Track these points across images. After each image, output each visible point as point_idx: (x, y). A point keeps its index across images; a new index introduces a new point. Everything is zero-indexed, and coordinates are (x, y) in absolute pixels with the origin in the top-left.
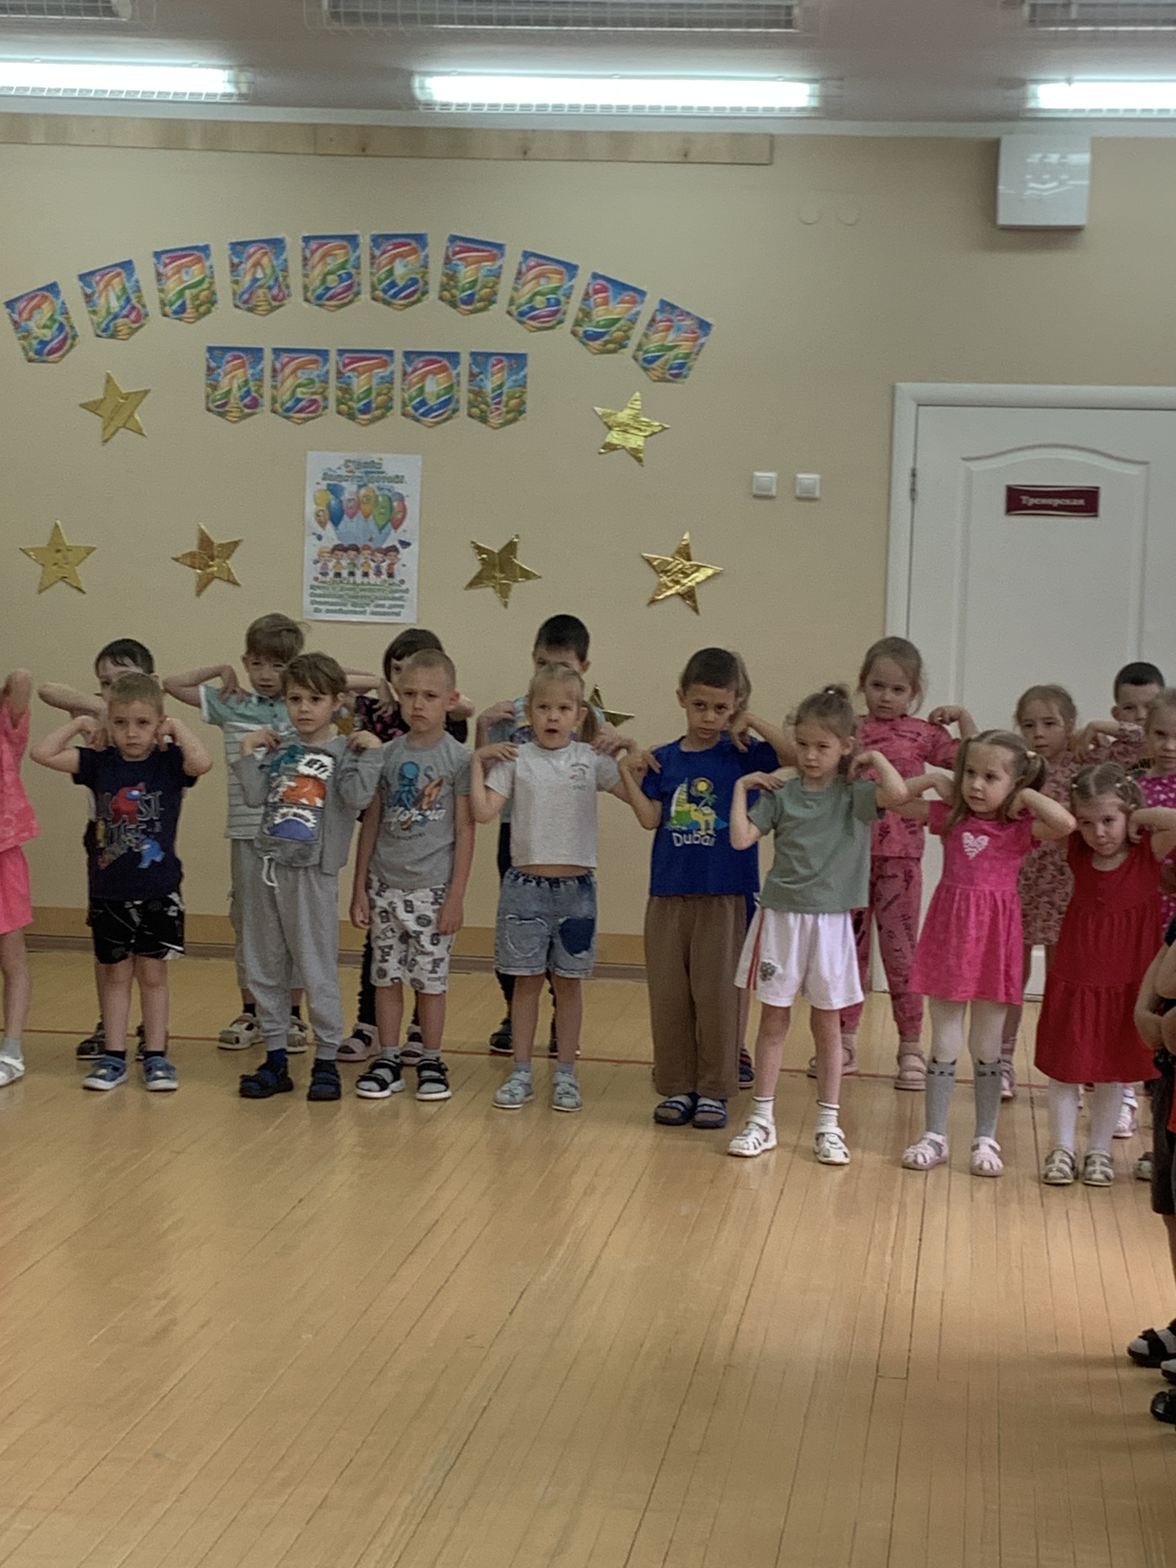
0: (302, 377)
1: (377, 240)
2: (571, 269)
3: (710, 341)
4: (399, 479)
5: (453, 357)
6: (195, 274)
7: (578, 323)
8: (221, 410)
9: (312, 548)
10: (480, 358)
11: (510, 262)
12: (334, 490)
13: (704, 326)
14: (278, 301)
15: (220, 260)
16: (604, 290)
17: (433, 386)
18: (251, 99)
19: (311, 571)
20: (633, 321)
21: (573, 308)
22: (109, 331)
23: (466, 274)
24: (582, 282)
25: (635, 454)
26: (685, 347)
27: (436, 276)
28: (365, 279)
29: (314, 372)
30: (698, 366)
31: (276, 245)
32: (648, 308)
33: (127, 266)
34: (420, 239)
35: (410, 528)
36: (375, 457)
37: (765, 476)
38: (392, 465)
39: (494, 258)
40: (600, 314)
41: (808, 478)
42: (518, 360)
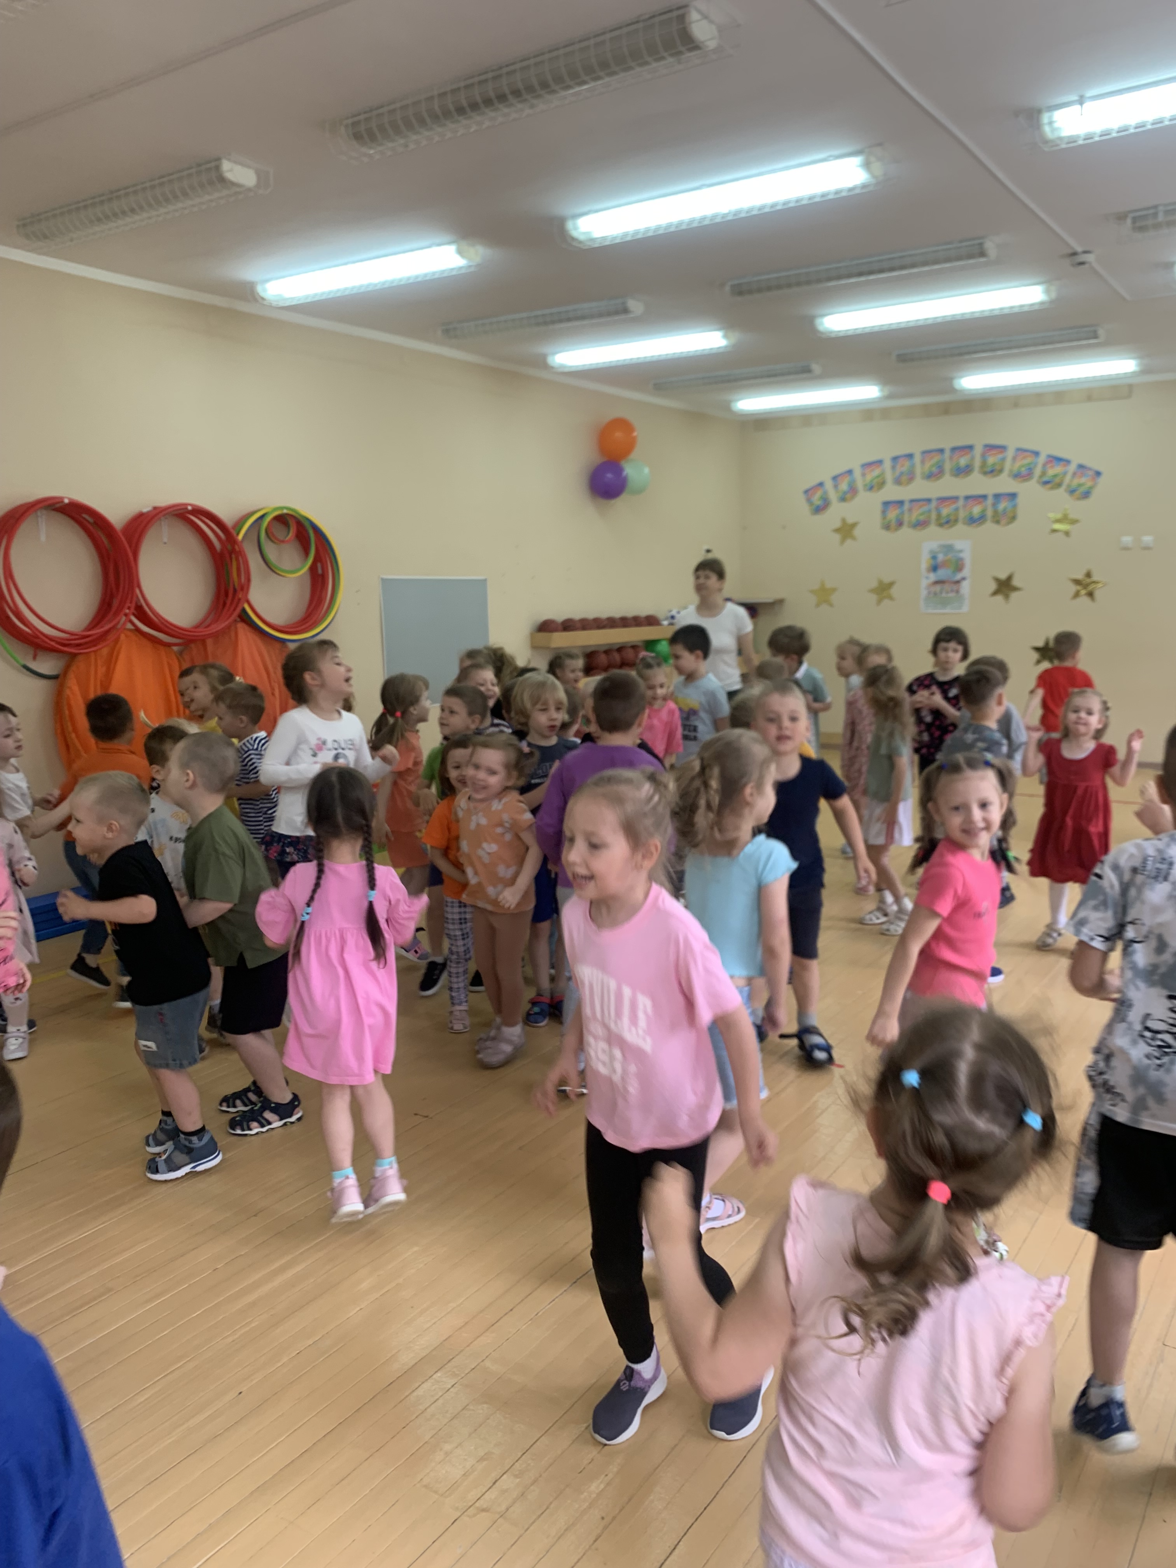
0: (921, 511)
1: (954, 449)
2: (1036, 454)
3: (1101, 480)
4: (961, 551)
5: (984, 497)
6: (877, 472)
7: (1041, 477)
8: (887, 527)
9: (924, 583)
10: (997, 496)
11: (1010, 453)
12: (934, 558)
13: (1098, 474)
14: (911, 478)
15: (888, 464)
16: (1051, 461)
17: (976, 510)
19: (924, 593)
20: (1065, 474)
21: (1038, 471)
22: (843, 499)
23: (991, 460)
24: (1042, 459)
25: (1067, 534)
26: (1089, 484)
27: (977, 463)
28: (948, 466)
29: (925, 508)
30: (1095, 493)
31: (910, 456)
32: (1072, 468)
33: (850, 472)
34: (970, 448)
35: (966, 572)
36: (949, 542)
37: (1127, 540)
38: (959, 545)
39: (1001, 452)
40: (1051, 472)
41: (1148, 539)
42: (1013, 496)
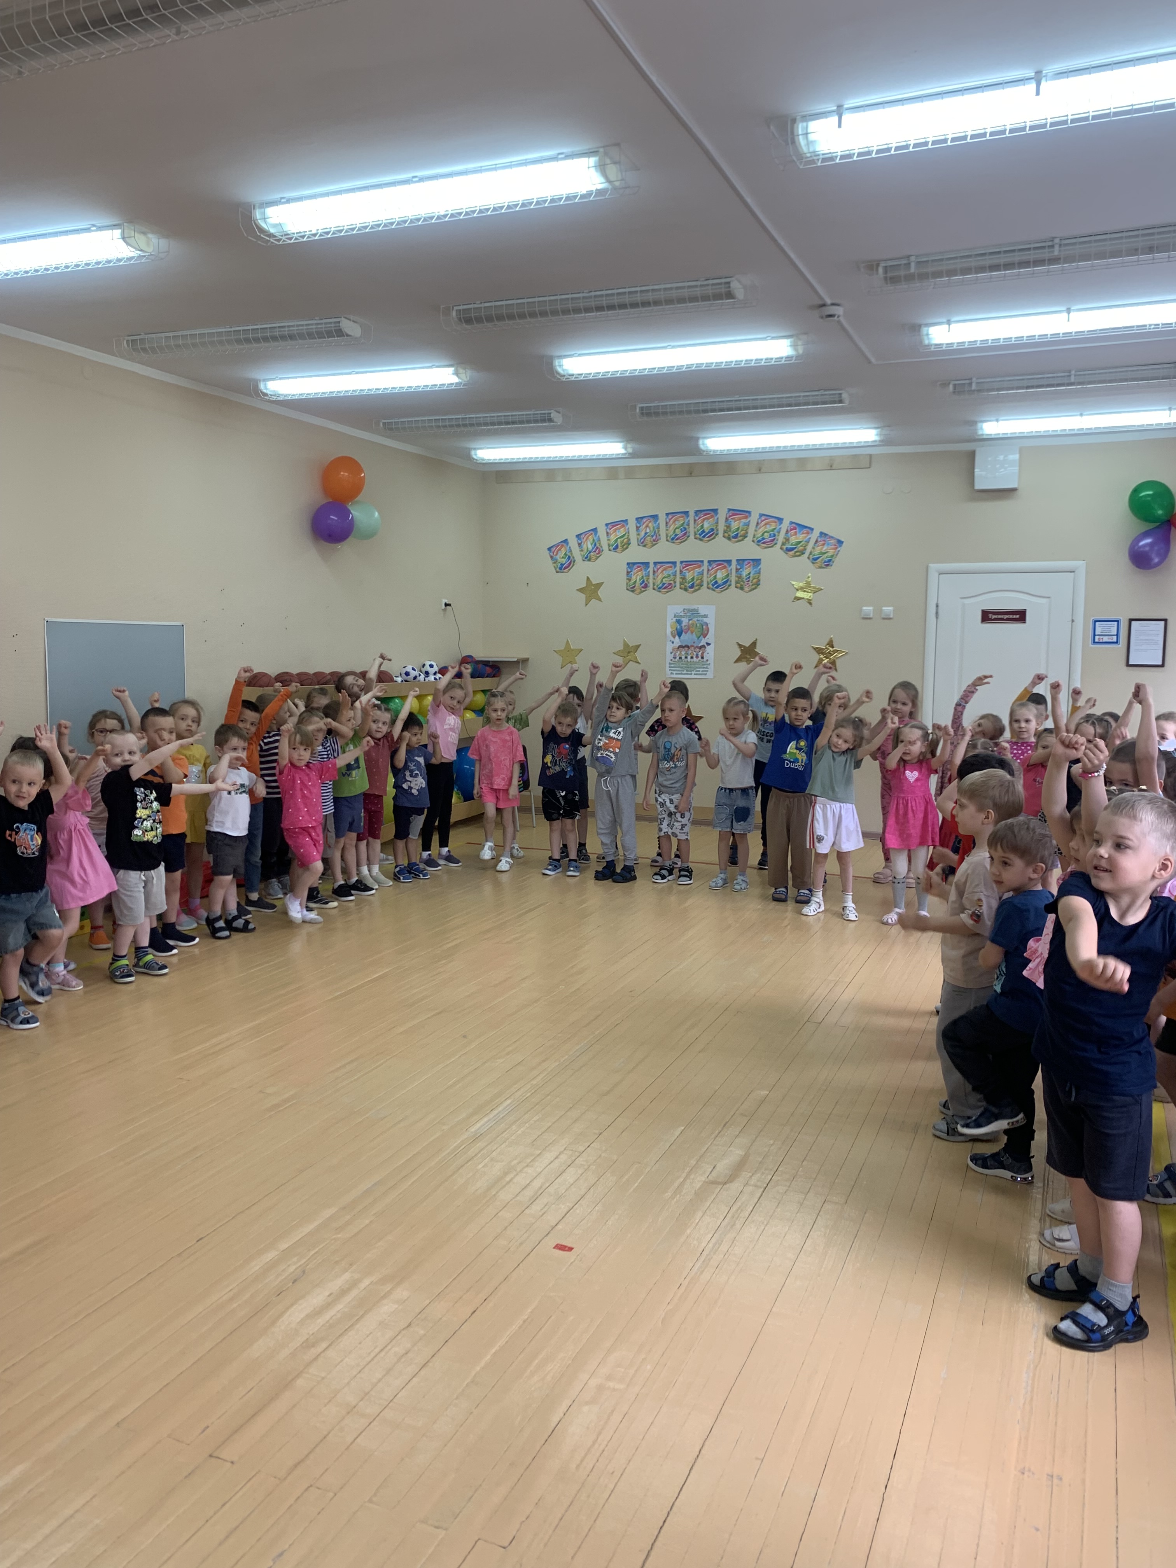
0: (665, 573)
1: (697, 512)
2: (780, 520)
3: (842, 549)
4: (706, 616)
5: (729, 562)
6: (622, 532)
7: (783, 544)
8: (632, 589)
9: (669, 647)
10: (740, 562)
11: (754, 519)
12: (679, 622)
13: (840, 542)
14: (655, 541)
15: (632, 525)
16: (795, 529)
17: (720, 575)
18: (633, 455)
19: (669, 657)
20: (808, 542)
21: (781, 538)
22: (588, 558)
23: (734, 525)
24: (785, 526)
25: (810, 602)
26: (831, 552)
27: (721, 527)
28: (692, 530)
29: (670, 571)
30: (837, 561)
31: (655, 517)
32: (815, 535)
33: (595, 530)
34: (715, 511)
35: (710, 638)
36: (695, 607)
37: (869, 609)
38: (703, 610)
39: (746, 517)
40: (793, 540)
41: (888, 609)
42: (757, 562)
